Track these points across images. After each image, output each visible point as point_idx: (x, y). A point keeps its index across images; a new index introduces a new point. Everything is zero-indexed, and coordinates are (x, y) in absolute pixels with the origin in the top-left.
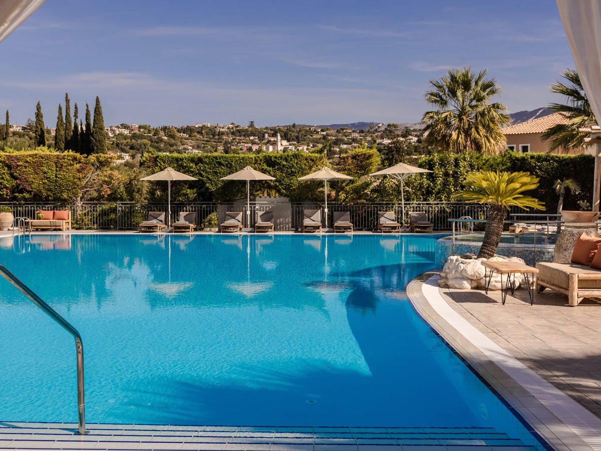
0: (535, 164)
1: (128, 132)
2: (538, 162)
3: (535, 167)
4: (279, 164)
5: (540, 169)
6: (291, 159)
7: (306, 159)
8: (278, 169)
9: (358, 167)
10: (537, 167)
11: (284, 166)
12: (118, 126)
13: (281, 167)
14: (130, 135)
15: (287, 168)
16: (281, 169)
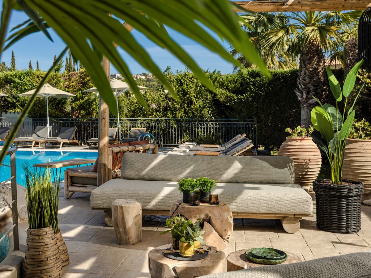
0: (249, 79)
1: (145, 78)
2: (252, 78)
3: (249, 82)
4: (14, 82)
5: (253, 85)
6: (24, 76)
7: (38, 77)
8: (14, 87)
9: (81, 83)
10: (251, 83)
11: (18, 83)
12: (141, 74)
13: (17, 84)
14: (146, 79)
15: (21, 85)
16: (16, 86)
